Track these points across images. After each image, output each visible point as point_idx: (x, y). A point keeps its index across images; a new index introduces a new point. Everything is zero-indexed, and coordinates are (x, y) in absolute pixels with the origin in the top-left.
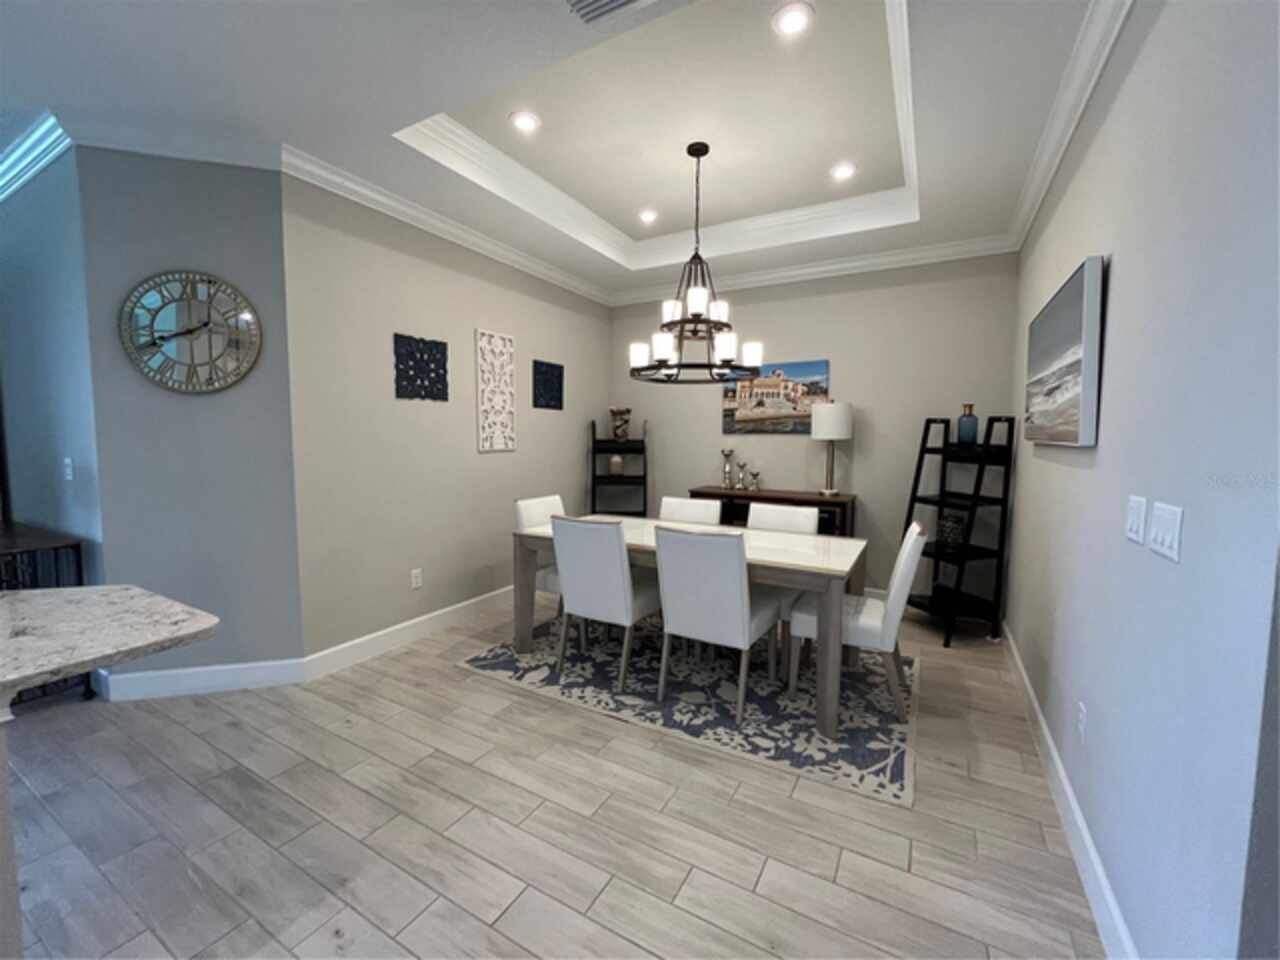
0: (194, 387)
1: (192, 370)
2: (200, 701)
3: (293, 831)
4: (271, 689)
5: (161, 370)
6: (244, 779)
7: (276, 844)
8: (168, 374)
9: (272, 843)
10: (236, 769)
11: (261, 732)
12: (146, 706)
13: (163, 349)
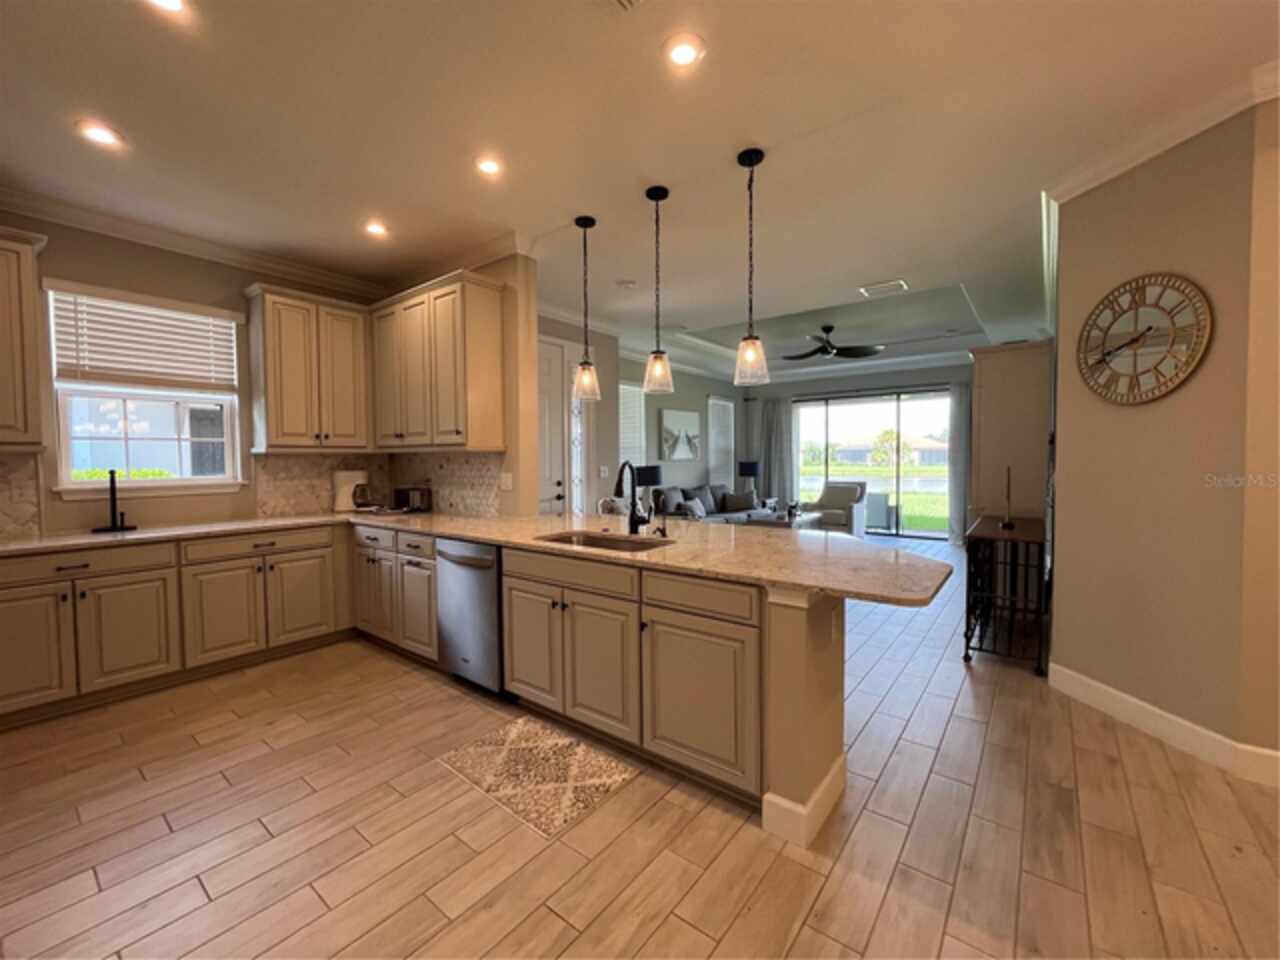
0: (1135, 398)
1: (1134, 381)
2: (1108, 724)
3: (1050, 873)
4: (1183, 755)
5: (1107, 385)
6: (1066, 802)
7: (1026, 866)
8: (1113, 388)
9: (1024, 862)
10: (1071, 791)
11: (1127, 783)
12: (1066, 702)
13: (1112, 365)
